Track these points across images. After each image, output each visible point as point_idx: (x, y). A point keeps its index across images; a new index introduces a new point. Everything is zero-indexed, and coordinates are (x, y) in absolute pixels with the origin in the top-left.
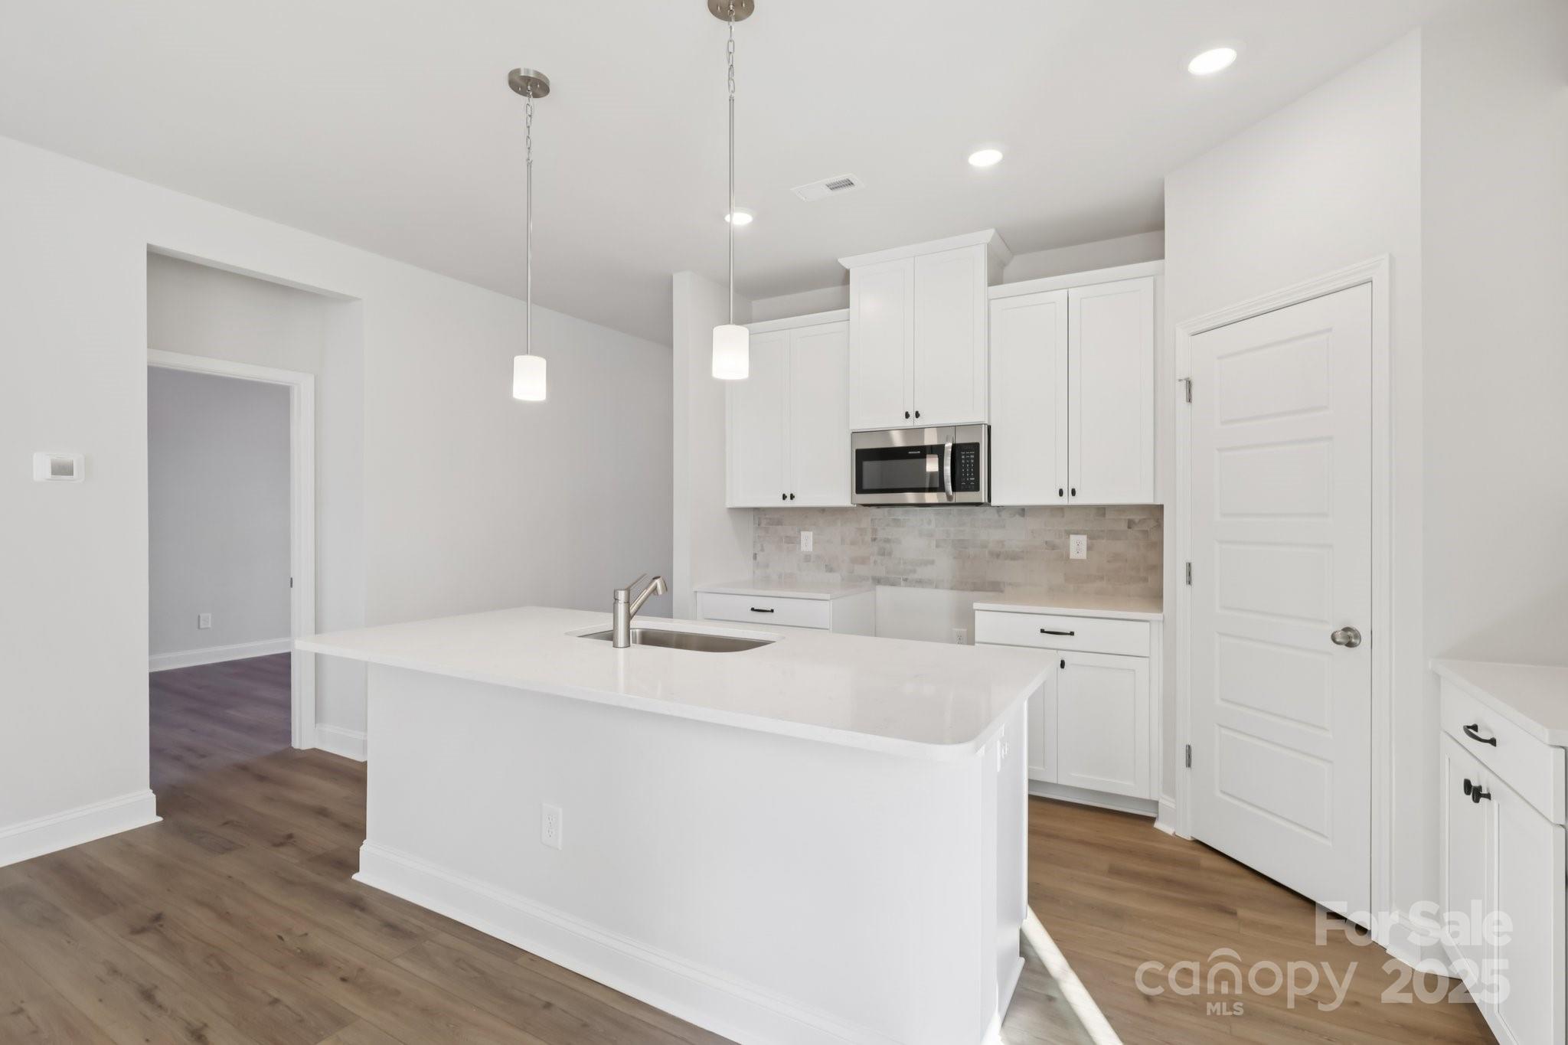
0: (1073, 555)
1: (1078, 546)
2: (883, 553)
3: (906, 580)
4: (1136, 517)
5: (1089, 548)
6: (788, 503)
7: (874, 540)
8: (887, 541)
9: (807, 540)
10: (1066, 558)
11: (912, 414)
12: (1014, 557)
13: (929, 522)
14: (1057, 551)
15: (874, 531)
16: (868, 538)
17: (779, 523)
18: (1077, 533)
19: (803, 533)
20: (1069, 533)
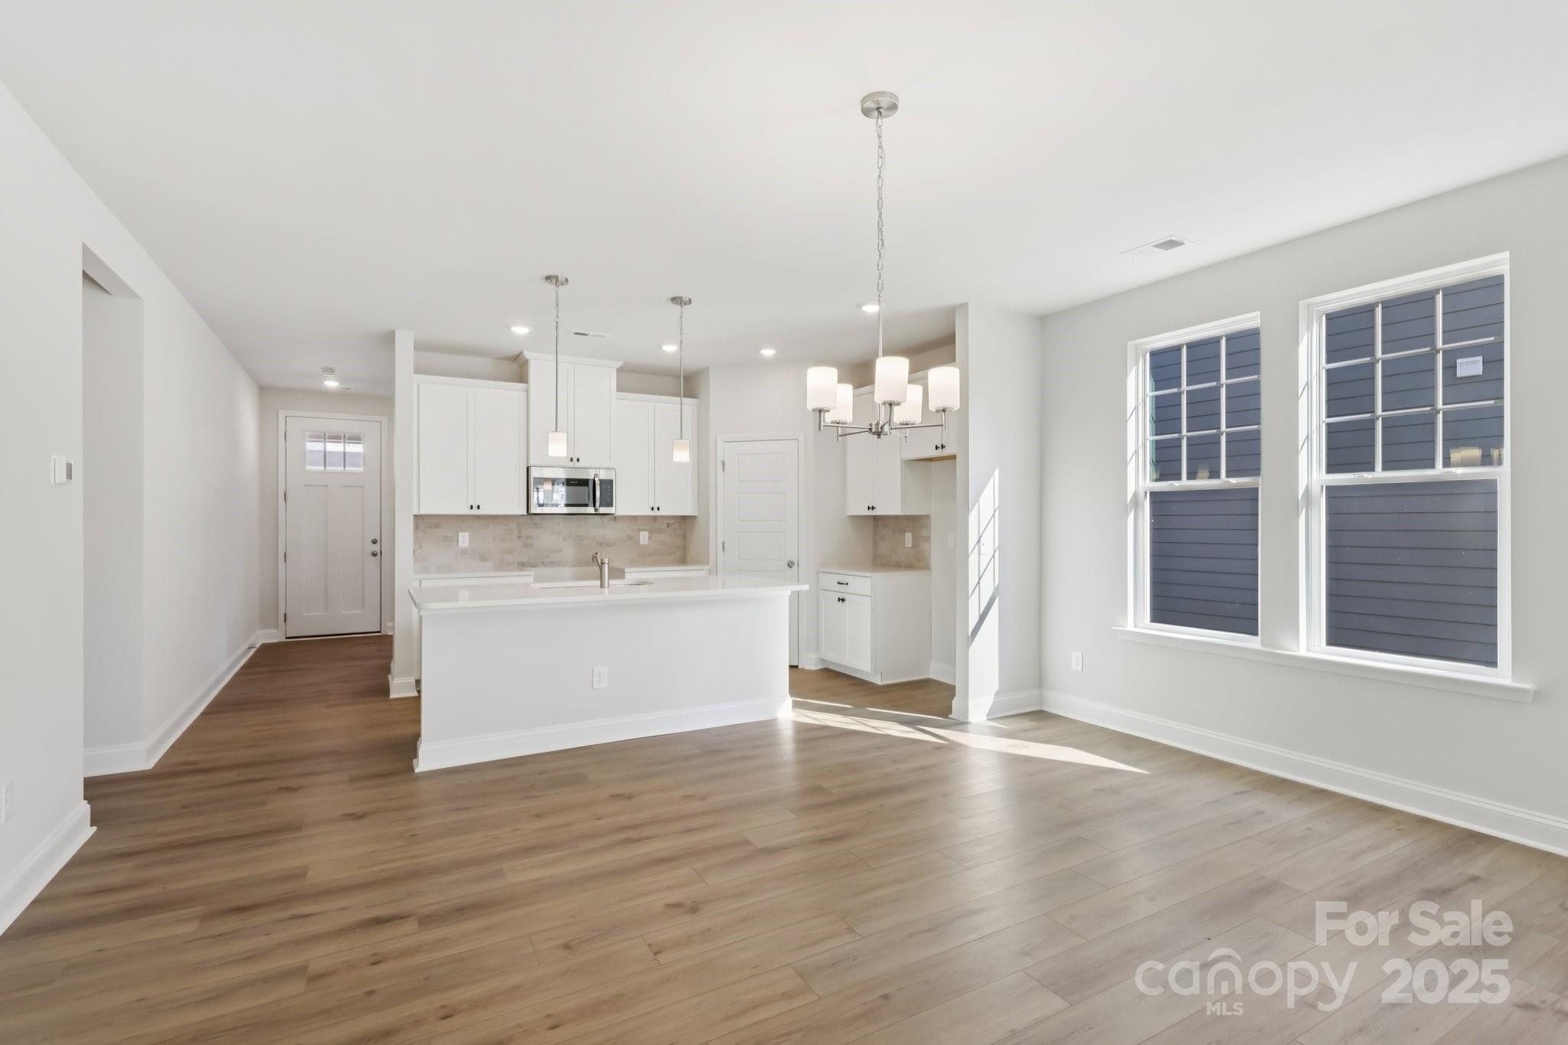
0: (642, 542)
1: (644, 538)
2: (526, 546)
3: (543, 563)
4: (671, 522)
5: (650, 538)
6: (475, 512)
7: (520, 537)
8: (529, 537)
9: (464, 539)
10: (637, 543)
11: (575, 460)
12: (610, 545)
13: (559, 525)
14: (633, 539)
15: (520, 531)
16: (515, 534)
17: (437, 526)
18: (644, 530)
19: (461, 535)
20: (639, 530)
